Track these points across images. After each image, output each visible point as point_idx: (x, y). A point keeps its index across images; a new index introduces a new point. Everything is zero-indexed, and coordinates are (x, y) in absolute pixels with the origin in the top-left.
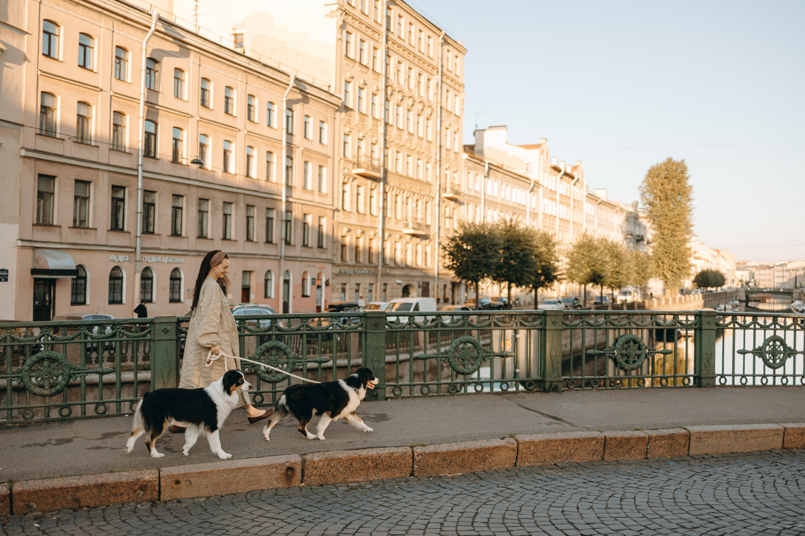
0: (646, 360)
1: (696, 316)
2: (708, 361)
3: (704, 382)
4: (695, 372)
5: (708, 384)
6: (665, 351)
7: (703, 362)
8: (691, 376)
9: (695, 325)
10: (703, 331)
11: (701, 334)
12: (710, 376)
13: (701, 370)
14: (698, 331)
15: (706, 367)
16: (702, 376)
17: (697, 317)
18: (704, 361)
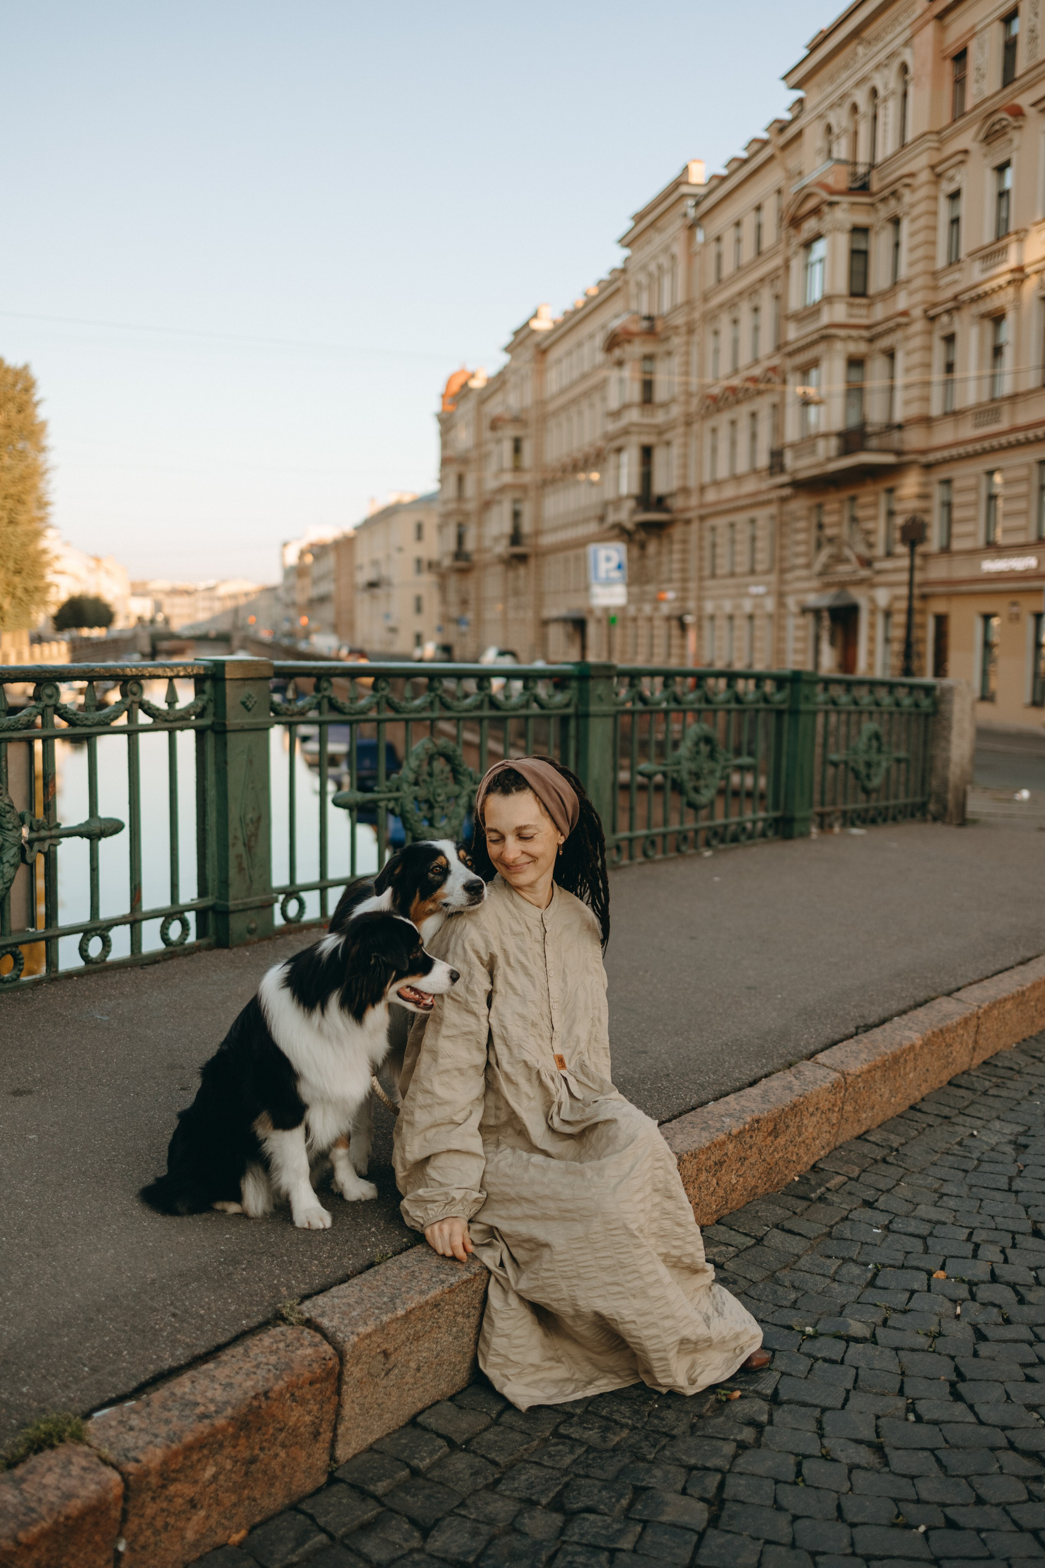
0: (22, 873)
1: (200, 681)
2: (249, 848)
3: (237, 924)
4: (202, 891)
5: (251, 931)
6: (96, 827)
7: (232, 853)
8: (189, 908)
9: (199, 715)
10: (231, 737)
11: (222, 747)
12: (256, 899)
13: (224, 883)
14: (210, 738)
15: (241, 869)
16: (232, 904)
17: (208, 686)
18: (236, 850)
